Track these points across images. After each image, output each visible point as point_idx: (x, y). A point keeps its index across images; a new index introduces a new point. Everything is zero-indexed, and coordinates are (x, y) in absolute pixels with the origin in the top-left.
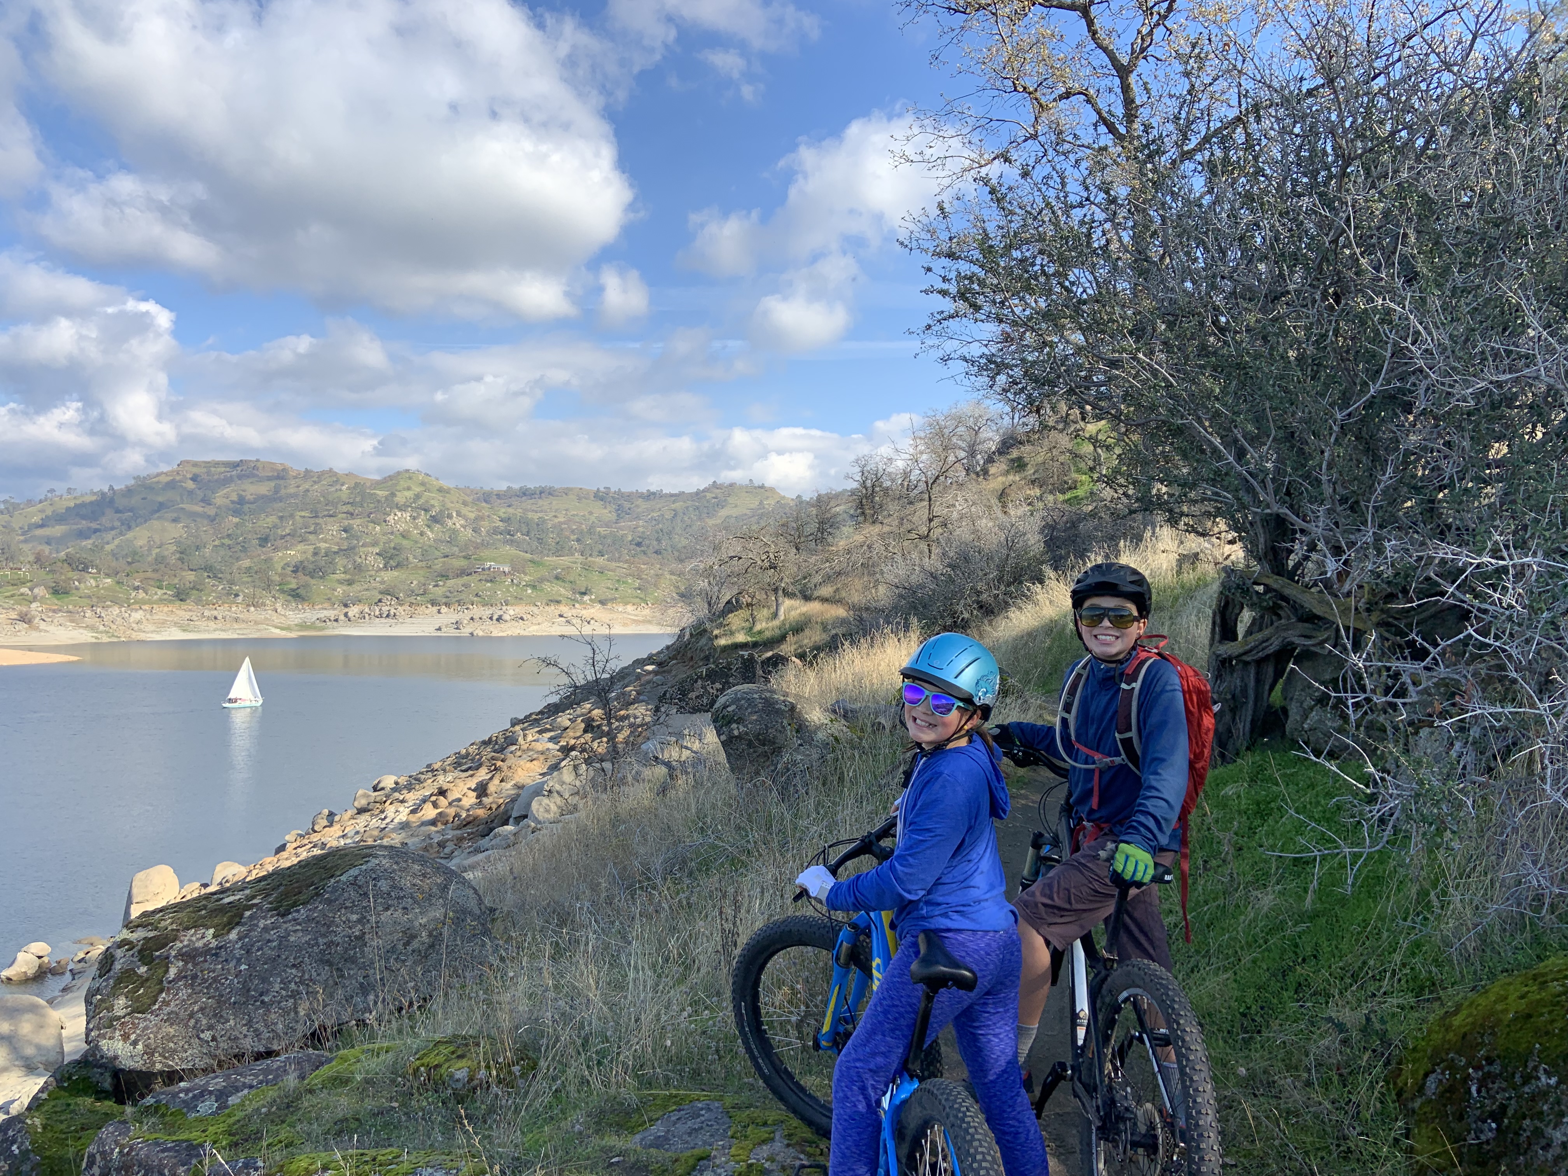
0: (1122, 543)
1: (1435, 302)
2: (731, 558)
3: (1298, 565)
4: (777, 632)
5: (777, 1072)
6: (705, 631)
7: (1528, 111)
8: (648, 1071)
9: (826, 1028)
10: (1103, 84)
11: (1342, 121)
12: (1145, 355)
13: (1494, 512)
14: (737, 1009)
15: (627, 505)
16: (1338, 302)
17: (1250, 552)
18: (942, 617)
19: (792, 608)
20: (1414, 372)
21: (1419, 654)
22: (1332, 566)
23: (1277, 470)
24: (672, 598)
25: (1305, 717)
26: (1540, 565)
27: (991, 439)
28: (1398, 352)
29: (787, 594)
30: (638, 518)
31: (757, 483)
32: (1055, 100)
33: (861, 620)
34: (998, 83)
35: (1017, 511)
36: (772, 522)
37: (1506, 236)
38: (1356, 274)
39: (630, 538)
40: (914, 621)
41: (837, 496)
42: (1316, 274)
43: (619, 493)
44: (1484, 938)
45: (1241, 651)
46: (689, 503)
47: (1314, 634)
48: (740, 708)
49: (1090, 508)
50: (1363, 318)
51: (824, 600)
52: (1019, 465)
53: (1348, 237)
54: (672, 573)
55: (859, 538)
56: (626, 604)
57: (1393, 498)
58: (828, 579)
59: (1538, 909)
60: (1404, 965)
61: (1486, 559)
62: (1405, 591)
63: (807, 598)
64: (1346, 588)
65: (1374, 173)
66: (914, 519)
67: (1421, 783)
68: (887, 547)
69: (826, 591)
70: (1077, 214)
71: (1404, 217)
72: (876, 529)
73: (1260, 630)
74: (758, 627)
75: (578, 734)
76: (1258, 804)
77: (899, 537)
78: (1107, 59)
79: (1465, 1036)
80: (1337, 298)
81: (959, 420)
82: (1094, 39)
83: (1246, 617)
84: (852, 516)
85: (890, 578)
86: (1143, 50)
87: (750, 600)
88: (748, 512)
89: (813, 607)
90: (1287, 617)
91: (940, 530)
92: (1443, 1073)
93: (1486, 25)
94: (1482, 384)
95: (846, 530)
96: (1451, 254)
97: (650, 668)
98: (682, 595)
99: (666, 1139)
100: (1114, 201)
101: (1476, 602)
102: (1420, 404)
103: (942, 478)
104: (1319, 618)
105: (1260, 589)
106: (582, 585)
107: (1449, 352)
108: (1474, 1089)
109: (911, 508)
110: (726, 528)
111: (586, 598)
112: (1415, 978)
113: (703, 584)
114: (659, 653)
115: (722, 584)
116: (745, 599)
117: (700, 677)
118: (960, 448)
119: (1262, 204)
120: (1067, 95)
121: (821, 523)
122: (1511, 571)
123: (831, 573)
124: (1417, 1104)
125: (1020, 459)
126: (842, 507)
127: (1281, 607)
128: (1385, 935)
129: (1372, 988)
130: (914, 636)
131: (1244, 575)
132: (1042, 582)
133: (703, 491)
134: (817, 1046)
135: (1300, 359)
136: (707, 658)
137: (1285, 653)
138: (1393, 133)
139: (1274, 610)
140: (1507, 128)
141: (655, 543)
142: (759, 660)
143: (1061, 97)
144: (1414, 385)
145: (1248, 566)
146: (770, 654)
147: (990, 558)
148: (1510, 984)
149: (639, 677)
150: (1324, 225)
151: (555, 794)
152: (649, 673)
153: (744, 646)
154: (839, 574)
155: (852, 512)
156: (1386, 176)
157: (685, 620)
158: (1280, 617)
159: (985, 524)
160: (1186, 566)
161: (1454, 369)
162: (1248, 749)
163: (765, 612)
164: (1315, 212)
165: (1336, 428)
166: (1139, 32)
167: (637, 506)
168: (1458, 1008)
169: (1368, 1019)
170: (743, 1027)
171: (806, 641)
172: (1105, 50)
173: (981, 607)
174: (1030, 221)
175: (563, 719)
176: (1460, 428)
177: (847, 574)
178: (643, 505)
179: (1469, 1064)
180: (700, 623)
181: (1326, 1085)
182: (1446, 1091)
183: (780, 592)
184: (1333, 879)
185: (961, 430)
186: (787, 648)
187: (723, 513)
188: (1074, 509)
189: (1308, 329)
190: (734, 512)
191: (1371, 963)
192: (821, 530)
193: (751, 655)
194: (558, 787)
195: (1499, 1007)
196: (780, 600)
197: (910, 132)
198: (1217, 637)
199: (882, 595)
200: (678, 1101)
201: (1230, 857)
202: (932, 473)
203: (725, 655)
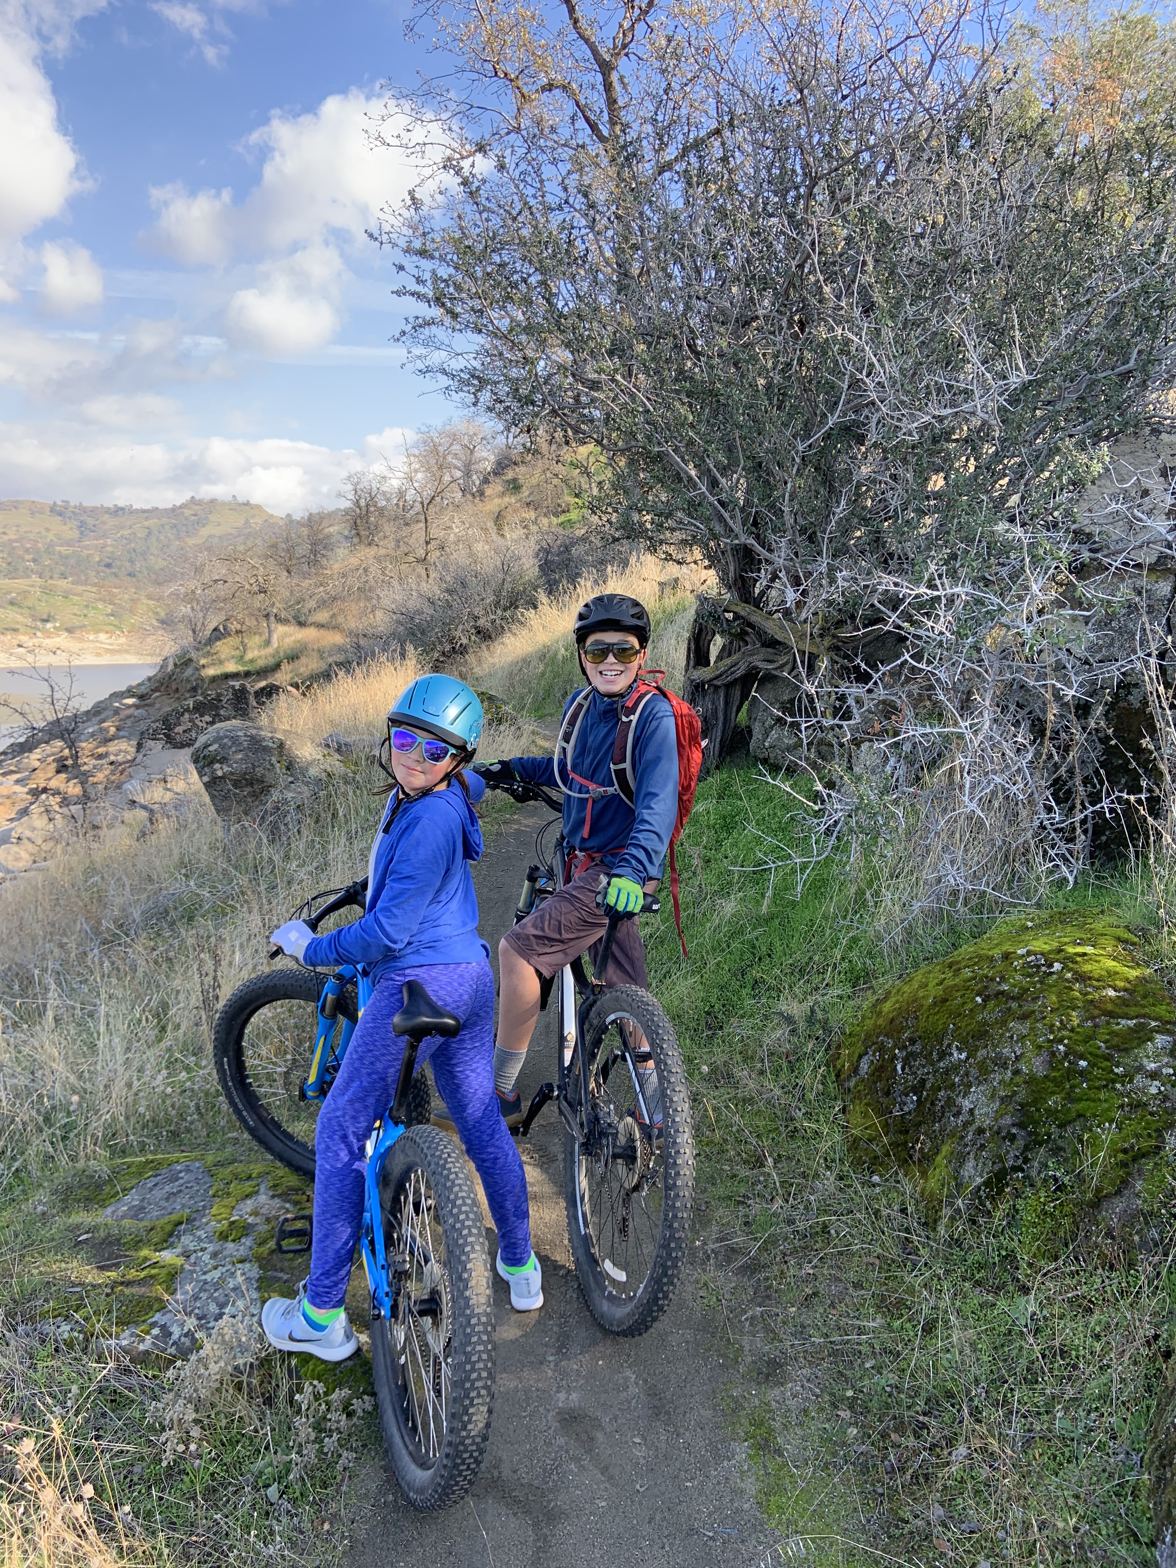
0: (609, 568)
1: (888, 335)
2: (216, 581)
3: (762, 593)
4: (271, 661)
5: (264, 1123)
6: (190, 660)
7: (978, 142)
8: (121, 1140)
9: (312, 1079)
10: (585, 79)
11: (810, 136)
12: (624, 378)
13: (931, 542)
14: (219, 1064)
15: (90, 521)
16: (802, 331)
17: (723, 579)
18: (441, 643)
19: (286, 635)
20: (867, 405)
21: (863, 678)
22: (791, 596)
23: (747, 501)
24: (151, 625)
25: (766, 735)
26: (967, 594)
27: (486, 459)
28: (855, 384)
29: (279, 620)
30: (104, 536)
31: (241, 500)
32: (537, 91)
33: (358, 647)
34: (478, 66)
35: (512, 534)
36: (259, 542)
37: (952, 270)
38: (820, 302)
39: (97, 559)
40: (410, 648)
41: (330, 515)
42: (783, 299)
43: (80, 507)
44: (909, 932)
45: (712, 676)
46: (165, 520)
47: (775, 658)
48: (222, 746)
49: (583, 531)
50: (823, 349)
51: (320, 626)
52: (515, 486)
53: (813, 264)
54: (150, 598)
55: (354, 561)
56: (98, 632)
57: (845, 530)
58: (322, 604)
59: (952, 904)
60: (843, 959)
61: (923, 590)
62: (853, 617)
63: (301, 624)
64: (803, 616)
65: (839, 195)
66: (411, 542)
67: (861, 798)
68: (383, 570)
69: (322, 616)
70: (556, 219)
71: (864, 243)
72: (372, 551)
73: (730, 655)
74: (249, 655)
75: (50, 775)
76: (724, 818)
77: (395, 560)
78: (589, 52)
79: (892, 1020)
80: (802, 325)
81: (454, 438)
82: (575, 28)
83: (717, 644)
84: (346, 537)
85: (386, 602)
86: (625, 46)
87: (239, 627)
88: (233, 531)
89: (309, 634)
90: (753, 643)
91: (438, 553)
92: (874, 1055)
93: (943, 48)
94: (926, 418)
95: (341, 552)
96: (905, 285)
97: (130, 701)
98: (163, 622)
99: (142, 1208)
100: (592, 206)
101: (912, 630)
102: (872, 437)
103: (438, 499)
104: (779, 643)
105: (729, 616)
106: (43, 609)
107: (898, 386)
108: (899, 1067)
109: (406, 531)
110: (208, 549)
111: (49, 625)
112: (852, 971)
113: (185, 609)
114: (139, 685)
115: (207, 610)
116: (234, 626)
117: (187, 710)
118: (456, 467)
119: (734, 221)
120: (549, 87)
121: (314, 544)
122: (944, 601)
123: (326, 597)
124: (852, 1084)
125: (515, 480)
126: (336, 528)
127: (747, 633)
128: (828, 932)
129: (816, 980)
130: (411, 662)
131: (716, 603)
132: (535, 607)
133: (181, 507)
134: (303, 1096)
135: (769, 387)
136: (194, 689)
137: (749, 678)
138: (857, 153)
139: (742, 636)
140: (959, 158)
141: (128, 564)
142: (252, 690)
143: (544, 89)
144: (867, 417)
145: (720, 594)
146: (263, 684)
147: (486, 583)
148: (930, 972)
149: (117, 711)
150: (792, 247)
151: (25, 841)
152: (129, 707)
153: (235, 676)
154: (334, 599)
155: (346, 533)
156: (848, 200)
157: (167, 649)
158: (746, 643)
159: (480, 547)
160: (668, 590)
161: (902, 402)
162: (717, 768)
163: (257, 640)
164: (784, 233)
165: (798, 460)
166: (621, 26)
167: (104, 523)
168: (887, 995)
169: (813, 1011)
170: (226, 1082)
171: (302, 670)
172: (587, 41)
173: (479, 632)
174: (510, 222)
175: (34, 758)
176: (905, 461)
177: (343, 600)
178: (111, 522)
179: (895, 1046)
180: (185, 652)
181: (777, 1072)
182: (876, 1070)
183: (272, 618)
184: (786, 886)
185: (456, 448)
186: (281, 678)
187: (204, 532)
188: (567, 533)
189: (776, 356)
190: (218, 531)
191: (816, 958)
192: (314, 552)
193: (242, 685)
194: (28, 833)
195: (921, 994)
196: (273, 626)
197: (384, 112)
198: (692, 663)
199: (381, 621)
200: (155, 1166)
201: (699, 870)
202: (427, 493)
203: (215, 685)
